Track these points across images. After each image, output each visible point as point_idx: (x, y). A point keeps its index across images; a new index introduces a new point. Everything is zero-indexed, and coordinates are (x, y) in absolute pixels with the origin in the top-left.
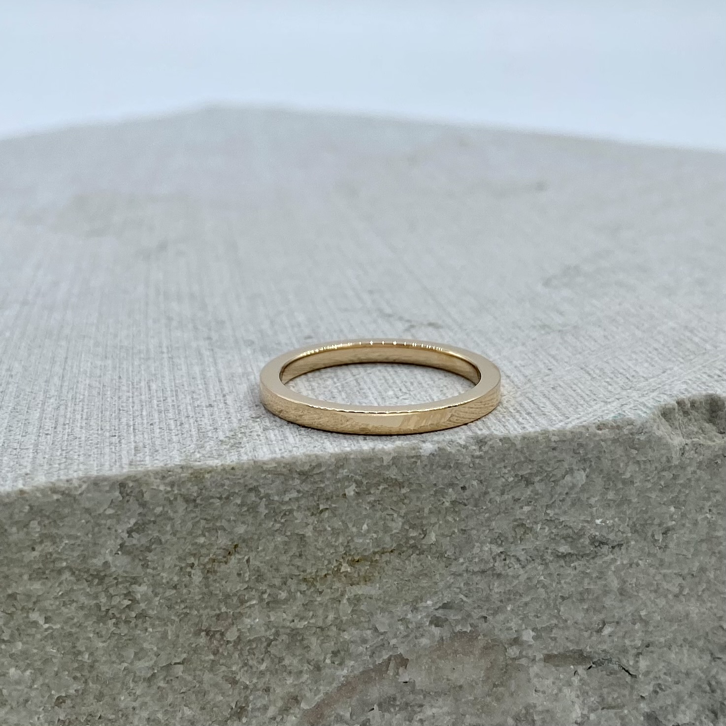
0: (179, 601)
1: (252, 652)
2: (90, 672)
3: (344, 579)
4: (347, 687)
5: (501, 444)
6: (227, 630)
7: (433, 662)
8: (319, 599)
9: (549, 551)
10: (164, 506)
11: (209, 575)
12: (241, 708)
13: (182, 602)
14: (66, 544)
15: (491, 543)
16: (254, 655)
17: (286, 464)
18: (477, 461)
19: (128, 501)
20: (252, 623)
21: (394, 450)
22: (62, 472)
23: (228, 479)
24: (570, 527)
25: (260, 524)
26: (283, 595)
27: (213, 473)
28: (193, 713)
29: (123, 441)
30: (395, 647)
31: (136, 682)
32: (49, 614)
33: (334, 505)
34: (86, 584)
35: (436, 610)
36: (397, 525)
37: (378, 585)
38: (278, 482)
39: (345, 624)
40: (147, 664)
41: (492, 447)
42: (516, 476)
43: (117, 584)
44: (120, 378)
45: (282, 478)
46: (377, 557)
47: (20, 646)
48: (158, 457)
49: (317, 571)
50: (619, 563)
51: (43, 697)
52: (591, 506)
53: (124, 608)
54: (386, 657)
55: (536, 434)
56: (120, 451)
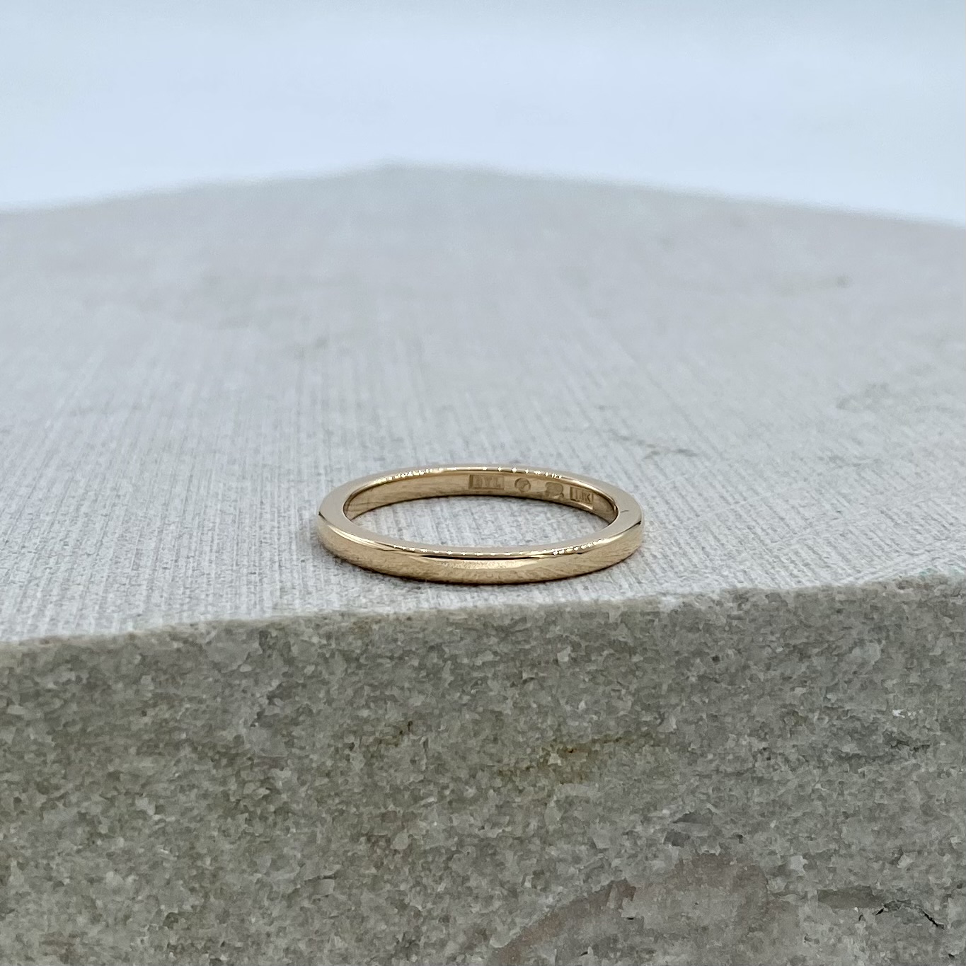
0: (333, 793)
1: (426, 868)
2: (213, 883)
3: (552, 774)
4: (553, 921)
5: (767, 602)
6: (395, 834)
7: (669, 892)
8: (518, 800)
9: (830, 750)
10: (317, 665)
11: (374, 760)
12: (411, 942)
13: (337, 794)
14: (187, 709)
15: (750, 735)
16: (430, 871)
17: (480, 616)
18: (735, 623)
19: (270, 656)
20: (428, 828)
21: (624, 603)
22: (185, 614)
23: (402, 632)
24: (859, 719)
25: (443, 696)
26: (471, 792)
27: (383, 624)
28: (346, 945)
29: (265, 580)
30: (618, 870)
31: (272, 900)
32: (161, 802)
33: (541, 675)
34: (211, 764)
35: (675, 822)
36: (625, 705)
37: (597, 785)
38: (468, 640)
39: (553, 835)
40: (287, 876)
41: (755, 605)
42: (787, 645)
43: (252, 766)
44: (262, 503)
45: (474, 634)
46: (597, 747)
47: (121, 842)
48: (310, 601)
49: (517, 762)
50: (923, 770)
51: (149, 912)
52: (886, 691)
53: (259, 800)
54: (606, 883)
55: (816, 591)
56: (262, 591)
